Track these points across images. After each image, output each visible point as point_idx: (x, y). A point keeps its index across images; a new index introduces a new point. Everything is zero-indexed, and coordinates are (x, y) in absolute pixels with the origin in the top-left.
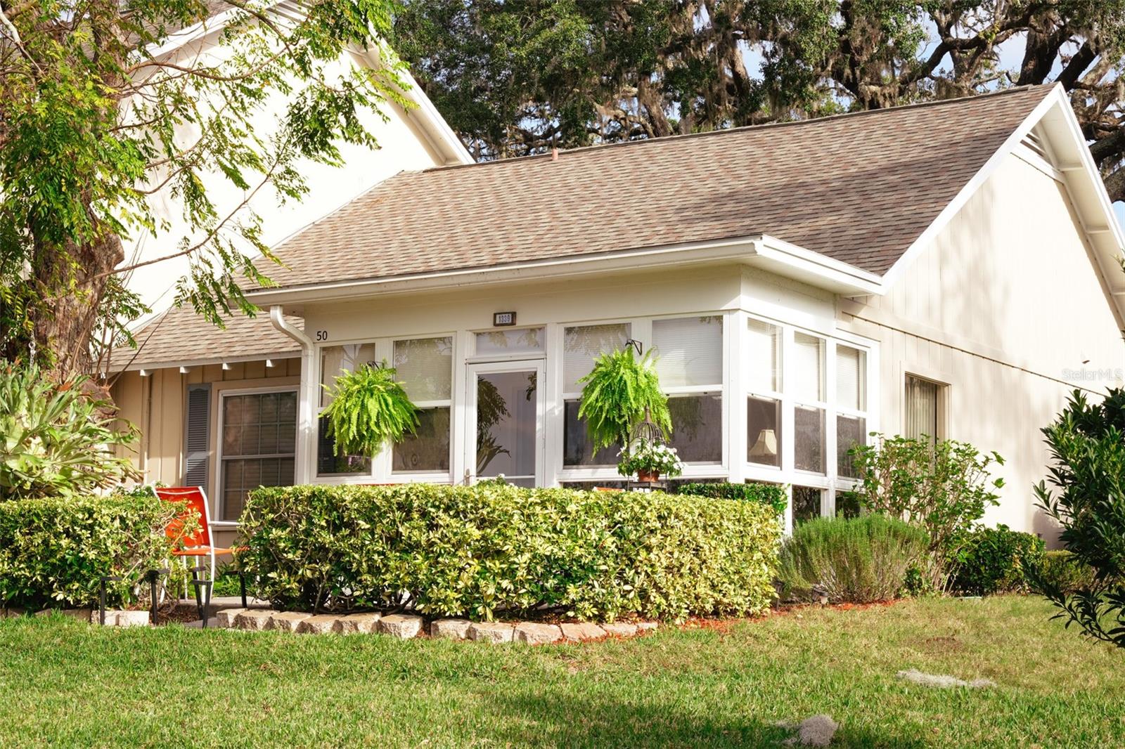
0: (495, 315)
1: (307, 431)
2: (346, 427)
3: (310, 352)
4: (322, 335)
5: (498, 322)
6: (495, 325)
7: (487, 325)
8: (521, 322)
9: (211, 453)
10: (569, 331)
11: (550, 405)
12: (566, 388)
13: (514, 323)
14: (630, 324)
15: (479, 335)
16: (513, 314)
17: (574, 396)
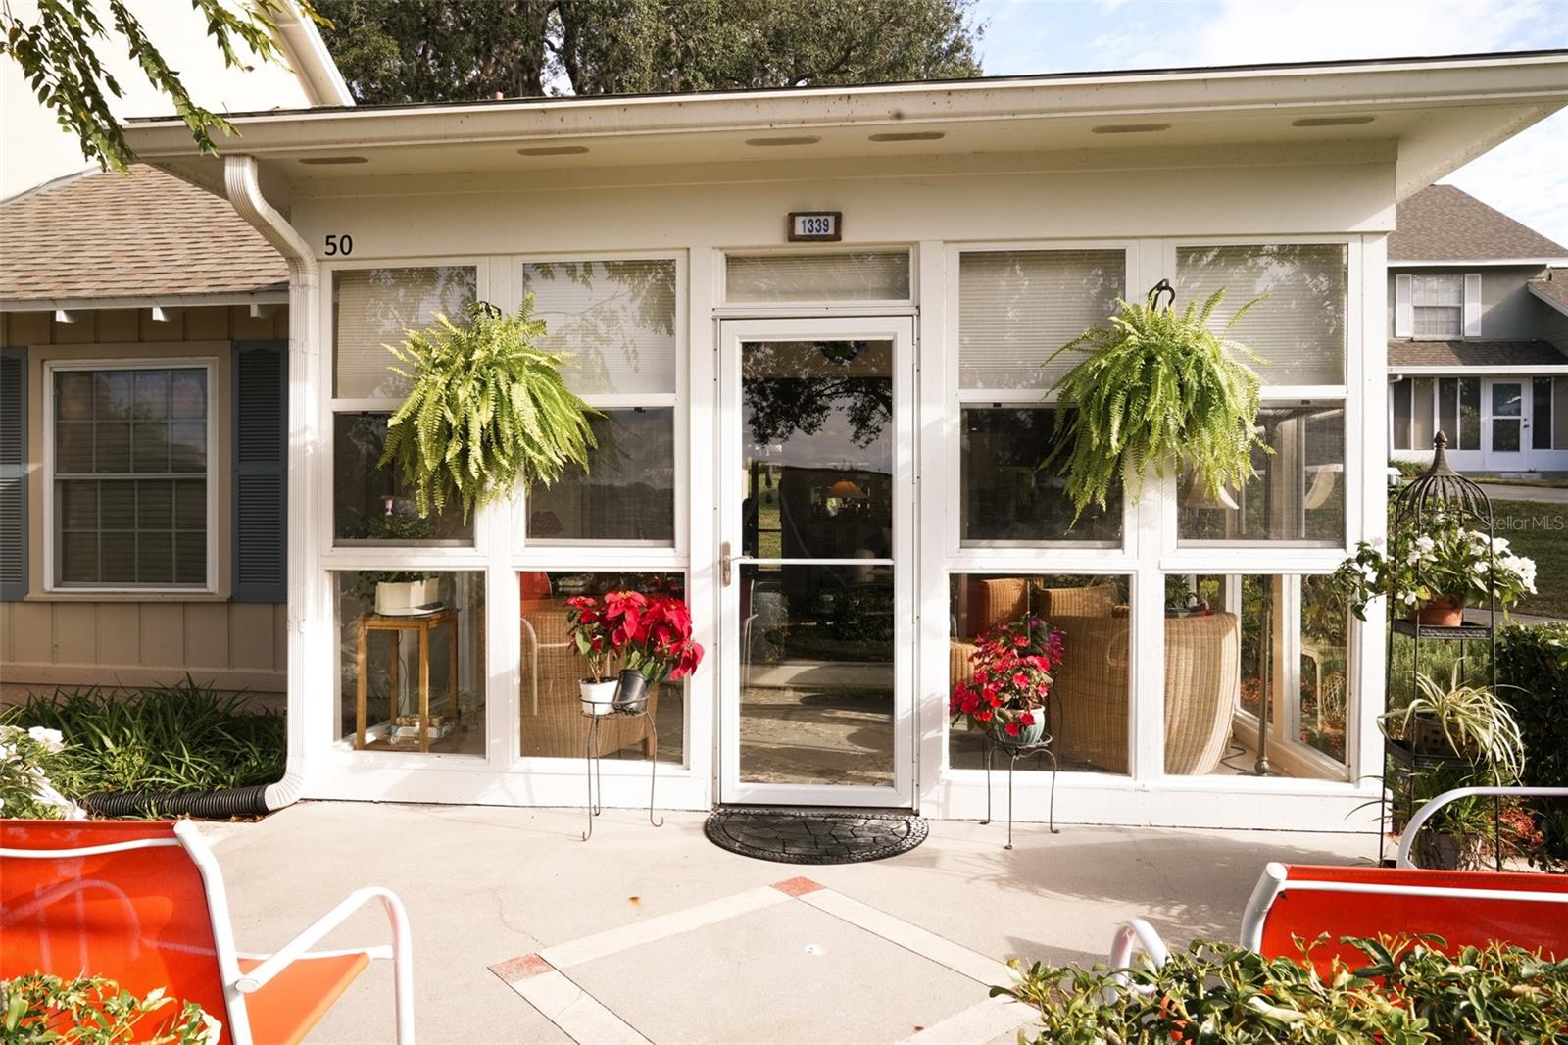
0: (792, 216)
1: (310, 449)
2: (455, 448)
3: (311, 279)
4: (337, 244)
5: (799, 231)
6: (792, 238)
7: (768, 236)
8: (856, 235)
9: (31, 468)
10: (969, 260)
11: (930, 413)
12: (966, 380)
13: (837, 237)
14: (1123, 252)
15: (732, 261)
16: (838, 217)
17: (984, 396)
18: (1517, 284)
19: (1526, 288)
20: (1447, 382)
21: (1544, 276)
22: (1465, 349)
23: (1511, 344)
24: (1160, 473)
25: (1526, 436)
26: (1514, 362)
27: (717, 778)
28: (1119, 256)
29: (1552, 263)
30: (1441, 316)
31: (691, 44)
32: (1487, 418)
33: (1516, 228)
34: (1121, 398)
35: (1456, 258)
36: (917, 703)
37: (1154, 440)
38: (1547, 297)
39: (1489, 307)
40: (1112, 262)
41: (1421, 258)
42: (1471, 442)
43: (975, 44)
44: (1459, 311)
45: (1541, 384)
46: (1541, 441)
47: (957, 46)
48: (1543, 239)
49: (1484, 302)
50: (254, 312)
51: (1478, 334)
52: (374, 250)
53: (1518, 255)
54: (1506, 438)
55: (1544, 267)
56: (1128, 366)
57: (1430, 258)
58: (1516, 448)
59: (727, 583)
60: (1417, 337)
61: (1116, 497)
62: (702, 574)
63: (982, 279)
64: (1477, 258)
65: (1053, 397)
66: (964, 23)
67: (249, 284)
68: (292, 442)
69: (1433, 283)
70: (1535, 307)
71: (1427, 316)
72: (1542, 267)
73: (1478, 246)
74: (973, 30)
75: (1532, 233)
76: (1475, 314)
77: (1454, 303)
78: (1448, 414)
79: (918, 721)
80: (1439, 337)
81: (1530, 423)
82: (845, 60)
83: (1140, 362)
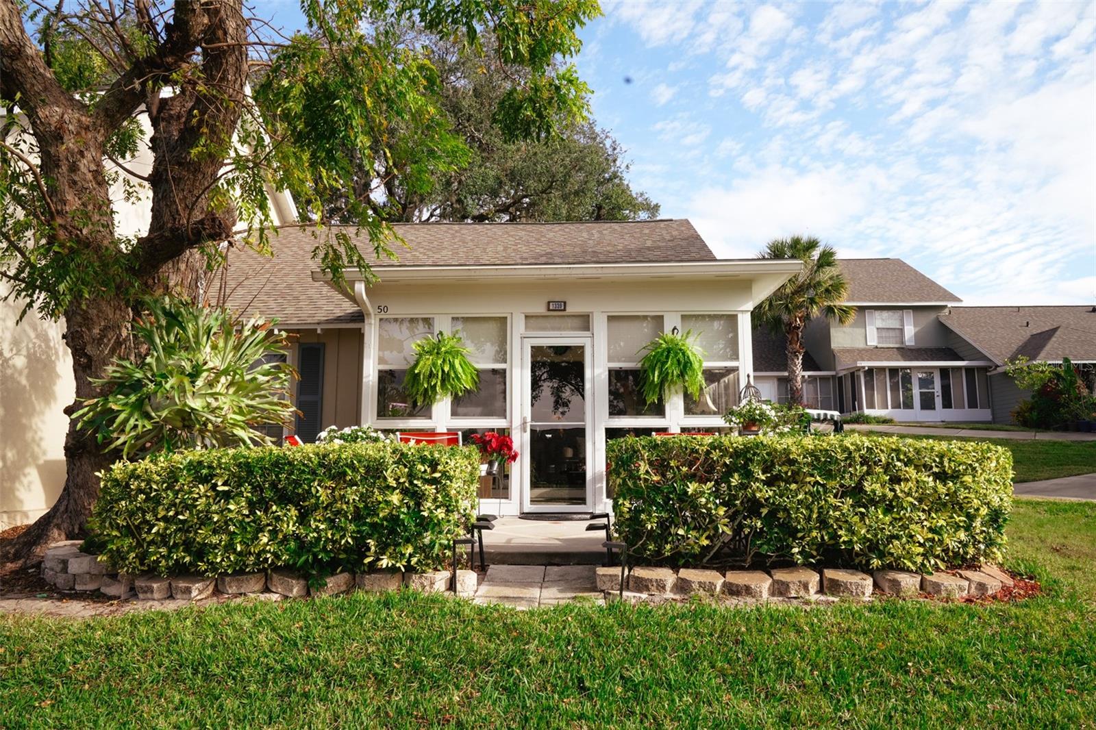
1: (370, 383)
4: (383, 309)
5: (551, 307)
6: (549, 310)
8: (571, 309)
10: (610, 318)
11: (597, 371)
12: (610, 359)
13: (565, 310)
14: (662, 316)
15: (526, 317)
16: (565, 303)
17: (616, 365)
18: (932, 316)
19: (937, 318)
20: (894, 371)
21: (946, 311)
22: (906, 352)
23: (931, 350)
24: (677, 392)
25: (938, 401)
26: (932, 360)
27: (521, 504)
28: (662, 317)
29: (950, 304)
30: (892, 334)
31: (463, 178)
32: (916, 391)
33: (932, 284)
34: (659, 364)
35: (897, 301)
36: (594, 474)
37: (670, 378)
38: (948, 323)
39: (917, 329)
40: (659, 320)
41: (878, 301)
42: (908, 405)
43: (625, 175)
44: (902, 330)
45: (944, 372)
46: (947, 404)
47: (615, 176)
48: (945, 291)
49: (915, 326)
50: (319, 332)
51: (913, 344)
52: (396, 310)
53: (931, 300)
54: (927, 403)
55: (946, 306)
56: (662, 355)
57: (883, 301)
58: (934, 409)
59: (525, 432)
60: (879, 346)
61: (661, 400)
62: (516, 428)
63: (616, 324)
64: (908, 302)
65: (639, 365)
66: (618, 163)
67: (316, 319)
68: (364, 380)
69: (885, 314)
70: (943, 330)
71: (884, 334)
72: (945, 307)
73: (910, 294)
74: (623, 167)
75: (940, 287)
76: (910, 331)
77: (898, 326)
78: (895, 389)
79: (594, 479)
80: (892, 346)
81: (940, 394)
82: (550, 187)
83: (665, 354)
